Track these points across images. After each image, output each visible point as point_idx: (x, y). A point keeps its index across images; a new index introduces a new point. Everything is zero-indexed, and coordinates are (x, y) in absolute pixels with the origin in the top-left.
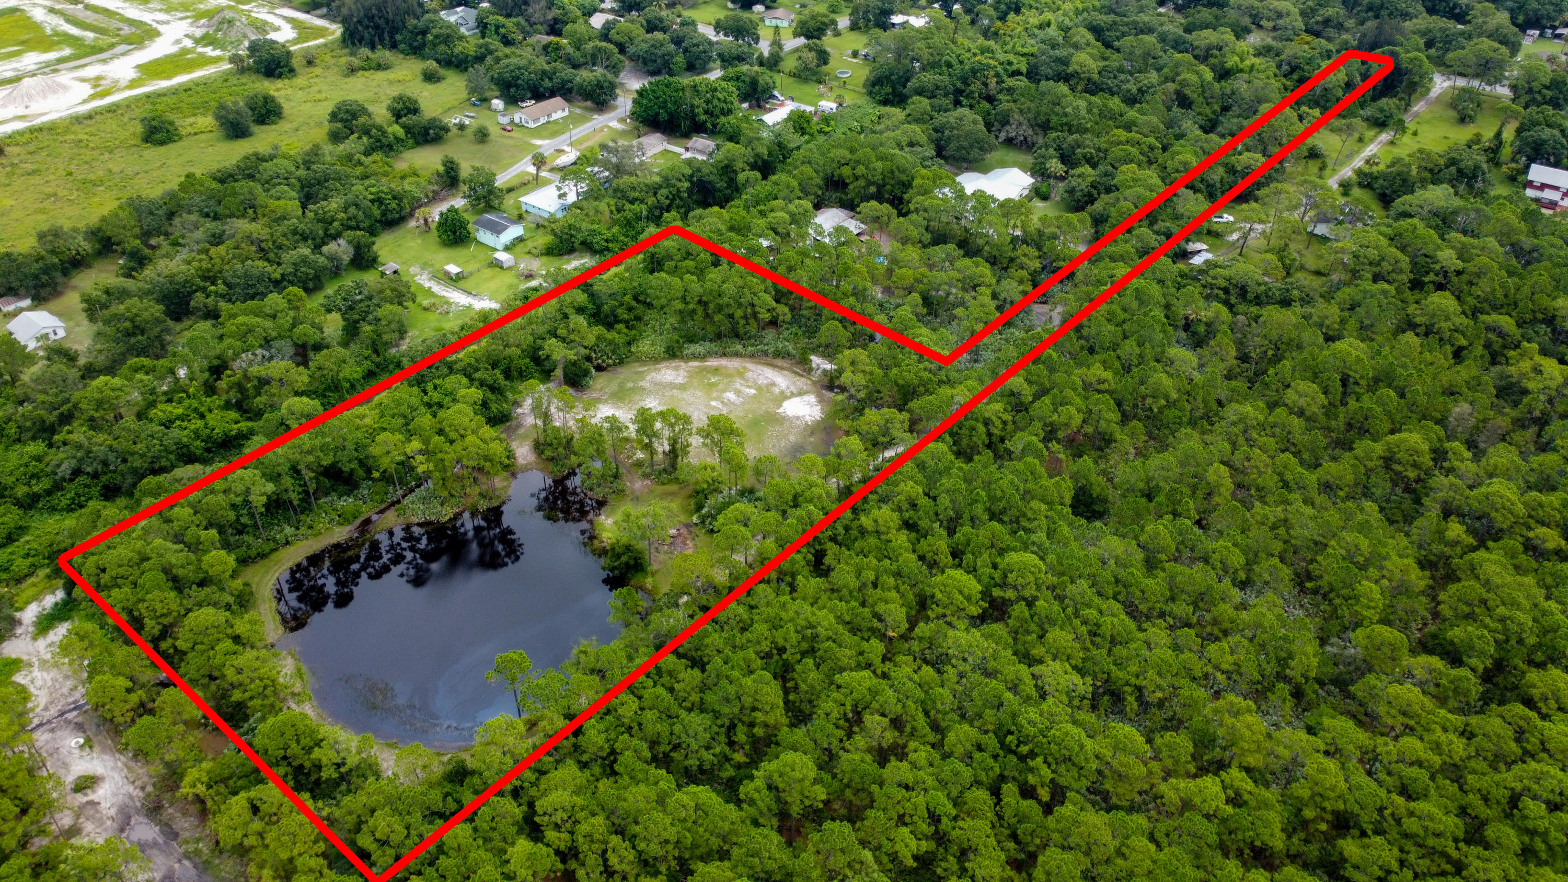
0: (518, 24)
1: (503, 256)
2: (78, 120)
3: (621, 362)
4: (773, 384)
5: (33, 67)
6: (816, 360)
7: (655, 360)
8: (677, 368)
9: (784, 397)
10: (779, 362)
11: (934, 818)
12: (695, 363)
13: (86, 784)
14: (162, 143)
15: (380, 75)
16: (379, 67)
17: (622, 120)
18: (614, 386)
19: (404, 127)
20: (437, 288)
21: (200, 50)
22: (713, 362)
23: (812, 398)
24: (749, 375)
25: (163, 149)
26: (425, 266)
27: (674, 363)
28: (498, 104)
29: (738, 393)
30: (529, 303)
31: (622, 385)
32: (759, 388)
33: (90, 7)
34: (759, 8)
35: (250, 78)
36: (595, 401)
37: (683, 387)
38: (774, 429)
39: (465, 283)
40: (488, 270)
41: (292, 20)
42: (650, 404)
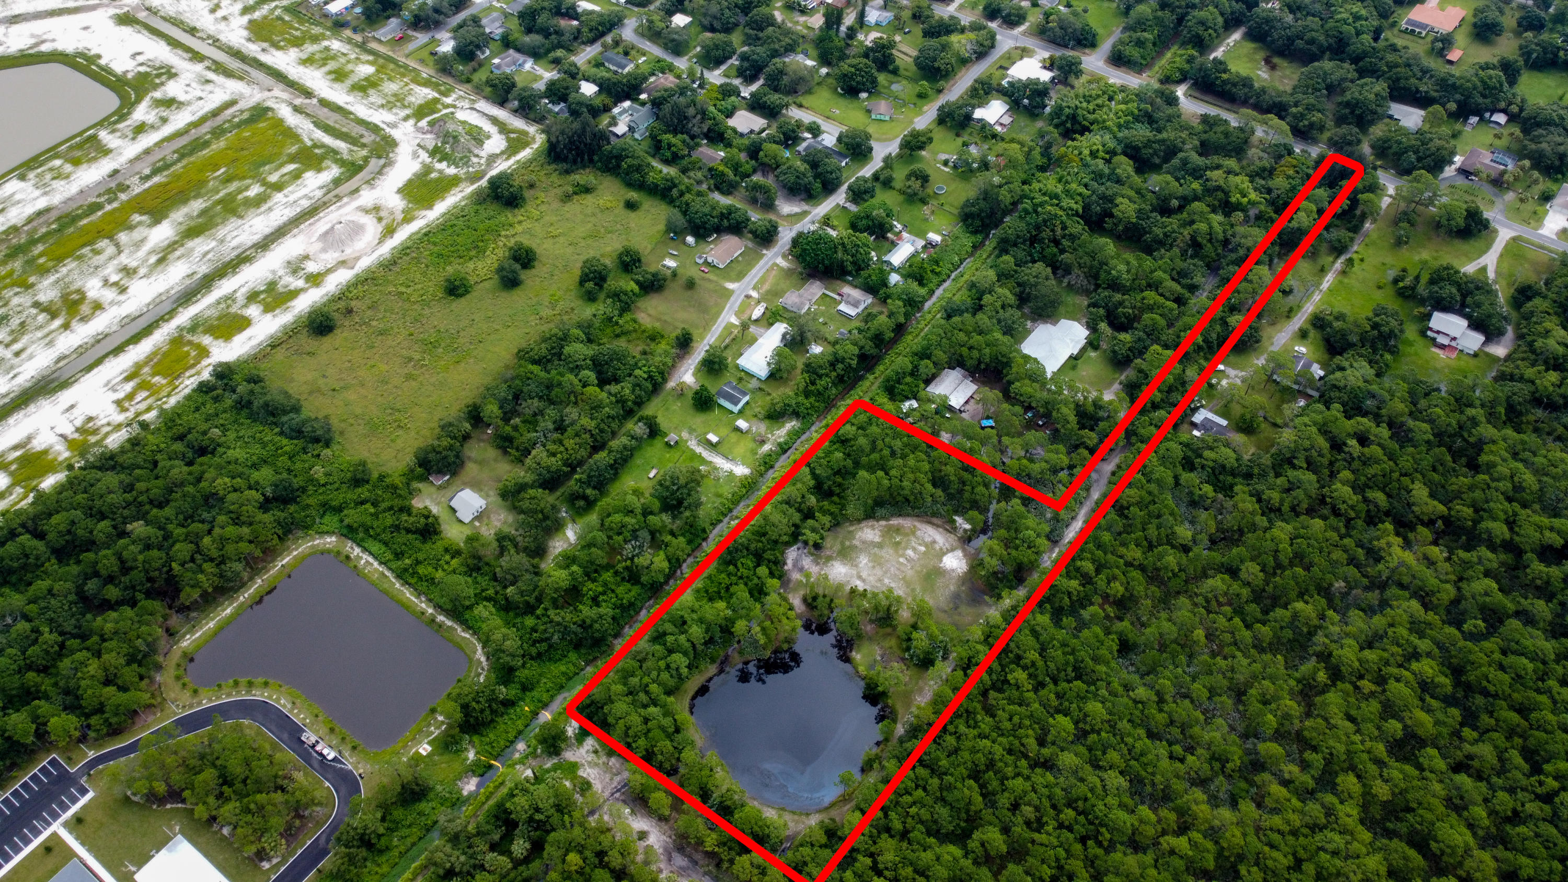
0: (684, 142)
1: (742, 424)
2: (389, 264)
3: (839, 524)
4: (934, 542)
5: (319, 194)
6: (959, 520)
7: (859, 521)
8: (873, 528)
9: (943, 553)
10: (935, 520)
11: (1057, 860)
12: (883, 523)
13: (642, 835)
14: (461, 296)
15: (589, 199)
16: (587, 190)
17: (784, 256)
18: (837, 547)
19: (637, 282)
20: (706, 454)
21: (439, 166)
22: (895, 522)
23: (959, 553)
24: (918, 533)
25: (463, 300)
26: (691, 431)
27: (871, 522)
28: (690, 239)
29: (914, 549)
30: (767, 464)
31: (842, 543)
32: (926, 546)
33: (324, 103)
34: (864, 95)
35: (492, 209)
36: (829, 559)
37: (880, 546)
38: (940, 582)
39: (722, 449)
40: (734, 437)
41: (494, 120)
42: (864, 560)
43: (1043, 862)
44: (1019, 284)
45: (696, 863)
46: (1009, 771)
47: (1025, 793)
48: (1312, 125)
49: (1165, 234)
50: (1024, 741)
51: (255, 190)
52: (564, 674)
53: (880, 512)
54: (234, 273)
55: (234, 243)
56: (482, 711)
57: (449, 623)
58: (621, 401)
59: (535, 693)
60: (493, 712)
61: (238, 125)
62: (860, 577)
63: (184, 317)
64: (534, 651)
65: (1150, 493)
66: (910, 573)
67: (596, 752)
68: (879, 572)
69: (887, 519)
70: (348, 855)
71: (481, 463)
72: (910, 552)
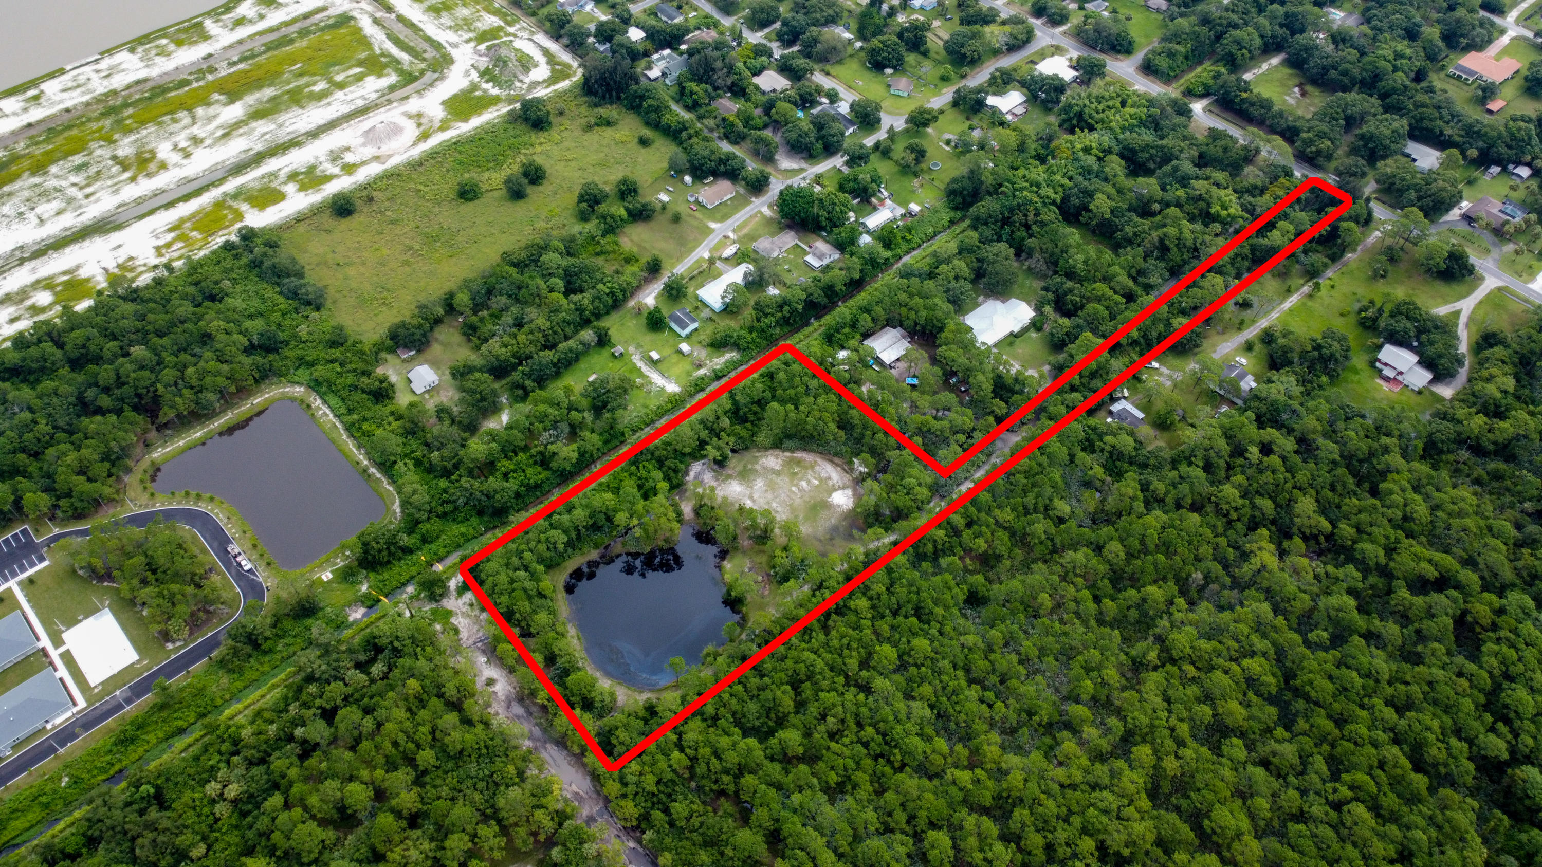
0: (706, 91)
1: (685, 347)
2: (415, 165)
3: (746, 448)
4: (829, 478)
5: (374, 96)
6: (858, 463)
7: (766, 449)
8: (777, 457)
9: (834, 489)
10: (836, 460)
12: (788, 454)
13: (490, 682)
14: (471, 200)
15: (608, 132)
16: (608, 123)
17: (770, 206)
18: (740, 468)
19: (627, 209)
20: (645, 369)
21: (485, 86)
22: (798, 455)
23: (849, 492)
24: (817, 468)
25: (471, 204)
26: (638, 346)
27: (777, 452)
28: (688, 179)
29: (808, 482)
30: (699, 385)
31: (745, 466)
32: (821, 480)
33: (401, 18)
34: (889, 71)
35: (521, 128)
36: (729, 477)
37: (778, 473)
38: (824, 514)
39: (661, 366)
40: (675, 358)
41: (546, 52)
42: (759, 484)
43: (832, 768)
44: (978, 260)
45: (530, 713)
46: (825, 684)
47: (834, 705)
48: (1319, 152)
49: (1135, 234)
50: (847, 661)
51: (321, 86)
52: (463, 535)
53: (787, 443)
54: (284, 154)
55: (291, 129)
56: (380, 551)
57: (379, 475)
58: (580, 310)
59: (433, 547)
60: (390, 554)
61: (322, 30)
62: (751, 498)
63: (231, 185)
64: (440, 510)
65: (1040, 465)
66: (798, 501)
67: (471, 605)
68: (770, 496)
69: (793, 451)
70: (234, 648)
71: (445, 345)
72: (804, 484)
